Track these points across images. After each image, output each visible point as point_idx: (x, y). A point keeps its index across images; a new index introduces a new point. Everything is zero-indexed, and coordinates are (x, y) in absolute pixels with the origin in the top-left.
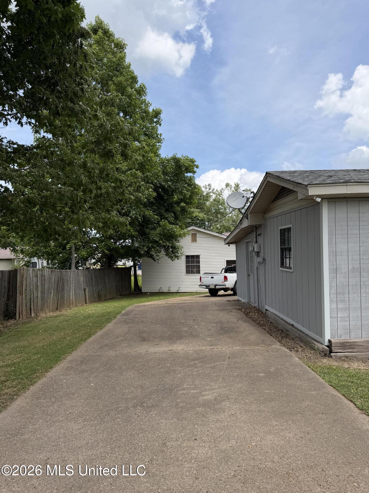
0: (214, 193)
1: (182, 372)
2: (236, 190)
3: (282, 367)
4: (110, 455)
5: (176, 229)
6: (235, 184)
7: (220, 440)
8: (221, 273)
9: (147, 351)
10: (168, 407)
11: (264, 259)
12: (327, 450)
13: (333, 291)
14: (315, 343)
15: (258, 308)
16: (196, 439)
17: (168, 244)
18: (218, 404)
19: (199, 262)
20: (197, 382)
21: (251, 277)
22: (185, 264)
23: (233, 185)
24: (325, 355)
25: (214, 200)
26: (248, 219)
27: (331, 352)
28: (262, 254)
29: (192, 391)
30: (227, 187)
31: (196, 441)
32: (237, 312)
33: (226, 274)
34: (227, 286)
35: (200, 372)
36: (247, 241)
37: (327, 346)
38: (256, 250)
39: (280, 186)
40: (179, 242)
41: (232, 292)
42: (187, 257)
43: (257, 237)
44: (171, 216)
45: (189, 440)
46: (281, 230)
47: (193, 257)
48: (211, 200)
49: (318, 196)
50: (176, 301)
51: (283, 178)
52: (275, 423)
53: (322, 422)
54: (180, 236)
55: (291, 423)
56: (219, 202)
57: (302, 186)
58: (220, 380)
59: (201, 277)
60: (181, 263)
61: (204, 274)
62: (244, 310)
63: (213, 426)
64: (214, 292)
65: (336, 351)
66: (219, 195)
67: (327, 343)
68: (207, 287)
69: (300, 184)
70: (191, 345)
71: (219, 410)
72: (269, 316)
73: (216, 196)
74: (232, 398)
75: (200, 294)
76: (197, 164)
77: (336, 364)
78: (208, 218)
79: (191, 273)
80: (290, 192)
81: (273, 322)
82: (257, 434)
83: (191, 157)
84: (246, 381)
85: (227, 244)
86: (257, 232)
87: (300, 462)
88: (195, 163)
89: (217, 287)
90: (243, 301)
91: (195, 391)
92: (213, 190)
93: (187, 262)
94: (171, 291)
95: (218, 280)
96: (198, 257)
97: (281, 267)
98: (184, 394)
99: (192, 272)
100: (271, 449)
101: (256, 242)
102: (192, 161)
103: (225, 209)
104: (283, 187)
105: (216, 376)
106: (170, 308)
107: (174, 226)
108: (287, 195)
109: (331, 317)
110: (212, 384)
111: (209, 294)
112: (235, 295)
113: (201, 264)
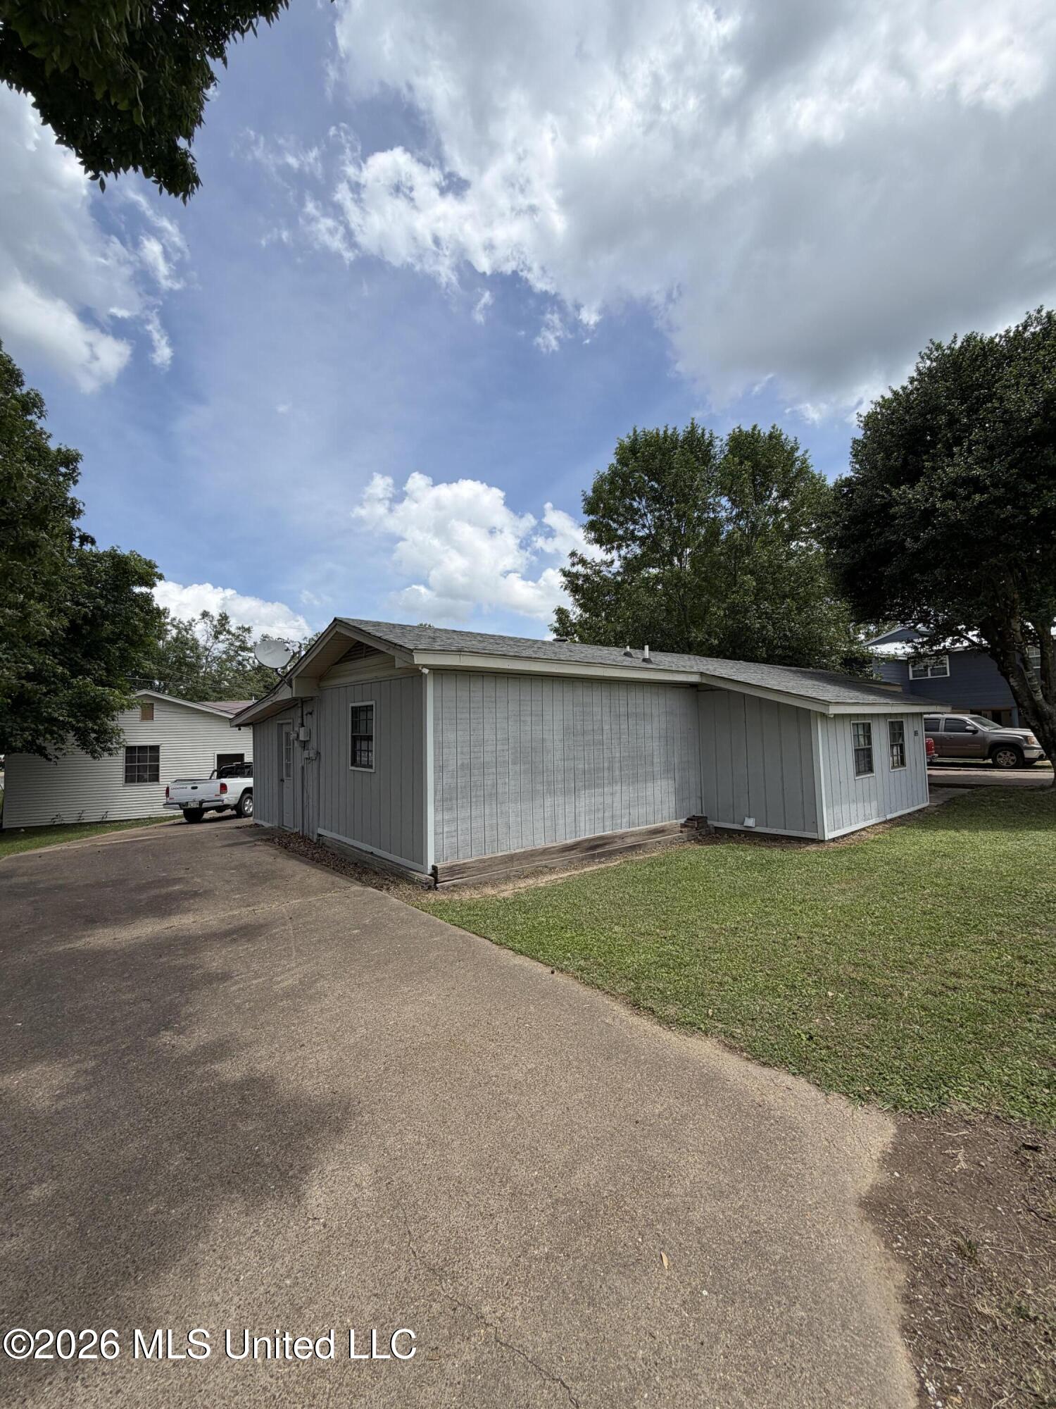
0: (174, 626)
1: (217, 957)
2: (223, 625)
3: (380, 914)
4: (154, 1120)
5: (114, 695)
6: (221, 615)
7: (341, 1033)
8: (210, 778)
9: (115, 939)
10: (224, 1017)
11: (318, 753)
12: (483, 1001)
13: (438, 797)
14: (415, 873)
15: (301, 833)
16: (303, 1045)
17: (91, 725)
18: (310, 988)
19: (157, 759)
20: (255, 966)
21: (288, 783)
22: (124, 764)
23: (217, 617)
24: (430, 888)
25: (176, 640)
26: (291, 687)
27: (436, 881)
28: (313, 744)
29: (254, 982)
30: (203, 618)
31: (303, 1048)
32: (265, 845)
33: (224, 780)
34: (226, 802)
35: (252, 949)
36: (281, 722)
37: (431, 875)
38: (302, 738)
39: (354, 640)
40: (113, 720)
41: (234, 812)
42: (130, 750)
43: (305, 717)
44: (98, 668)
45: (291, 1050)
46: (352, 708)
47: (142, 749)
48: (169, 638)
49: (425, 666)
50: (114, 838)
51: (369, 633)
52: (406, 989)
53: (463, 971)
54: (122, 708)
55: (426, 983)
56: (186, 644)
57: (402, 649)
58: (294, 954)
59: (168, 789)
60: (116, 764)
61: (175, 781)
62: (277, 840)
63: (320, 1020)
64: (194, 815)
65: (443, 879)
66: (186, 630)
67: (430, 871)
68: (182, 806)
69: (401, 646)
70: (205, 912)
71: (317, 996)
72: (327, 843)
73: (179, 632)
74: (329, 974)
75: (161, 822)
76: (159, 572)
77: (444, 897)
78: (160, 673)
79: (138, 781)
80: (371, 651)
81: (336, 852)
82: (390, 1010)
83: (146, 556)
84: (337, 945)
85: (237, 726)
86: (304, 709)
87: (459, 1024)
88: (156, 570)
89: (205, 805)
90: (267, 825)
91: (261, 980)
92: (174, 619)
93: (129, 759)
94: (107, 819)
95: (208, 791)
96: (155, 749)
97: (352, 765)
98: (243, 989)
99: (141, 780)
100: (417, 1022)
101: (302, 725)
102: (151, 565)
103: (198, 657)
104: (359, 642)
105: (285, 950)
106: (112, 852)
107: (107, 690)
108: (365, 657)
109: (435, 834)
110: (284, 962)
111: (184, 820)
112: (240, 818)
113: (162, 764)
